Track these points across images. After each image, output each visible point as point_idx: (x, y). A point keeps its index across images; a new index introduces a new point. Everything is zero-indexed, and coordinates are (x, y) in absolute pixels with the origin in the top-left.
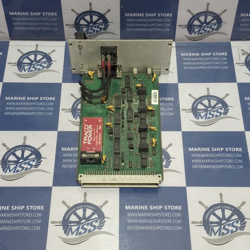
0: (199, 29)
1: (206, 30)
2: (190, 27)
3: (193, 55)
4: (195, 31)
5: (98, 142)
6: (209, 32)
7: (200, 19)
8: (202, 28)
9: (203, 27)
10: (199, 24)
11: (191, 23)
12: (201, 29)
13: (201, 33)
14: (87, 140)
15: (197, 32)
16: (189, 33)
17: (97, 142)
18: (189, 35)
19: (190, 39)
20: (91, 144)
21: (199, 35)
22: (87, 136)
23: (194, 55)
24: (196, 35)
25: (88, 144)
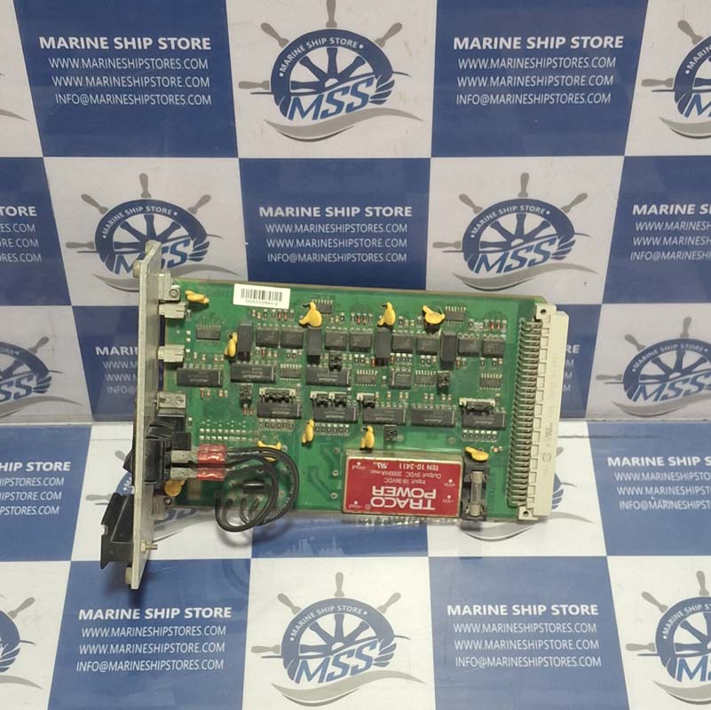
0: (658, 386)
1: (681, 390)
2: (632, 380)
3: (643, 464)
4: (647, 391)
5: (429, 472)
6: (688, 393)
7: (662, 360)
8: (668, 384)
9: (669, 380)
10: (661, 372)
11: (634, 370)
12: (665, 385)
13: (665, 397)
14: (421, 501)
15: (654, 393)
16: (630, 396)
17: (431, 475)
18: (630, 403)
19: (631, 412)
20: (435, 491)
21: (659, 402)
22: (408, 500)
23: (648, 464)
24: (650, 402)
25: (434, 497)
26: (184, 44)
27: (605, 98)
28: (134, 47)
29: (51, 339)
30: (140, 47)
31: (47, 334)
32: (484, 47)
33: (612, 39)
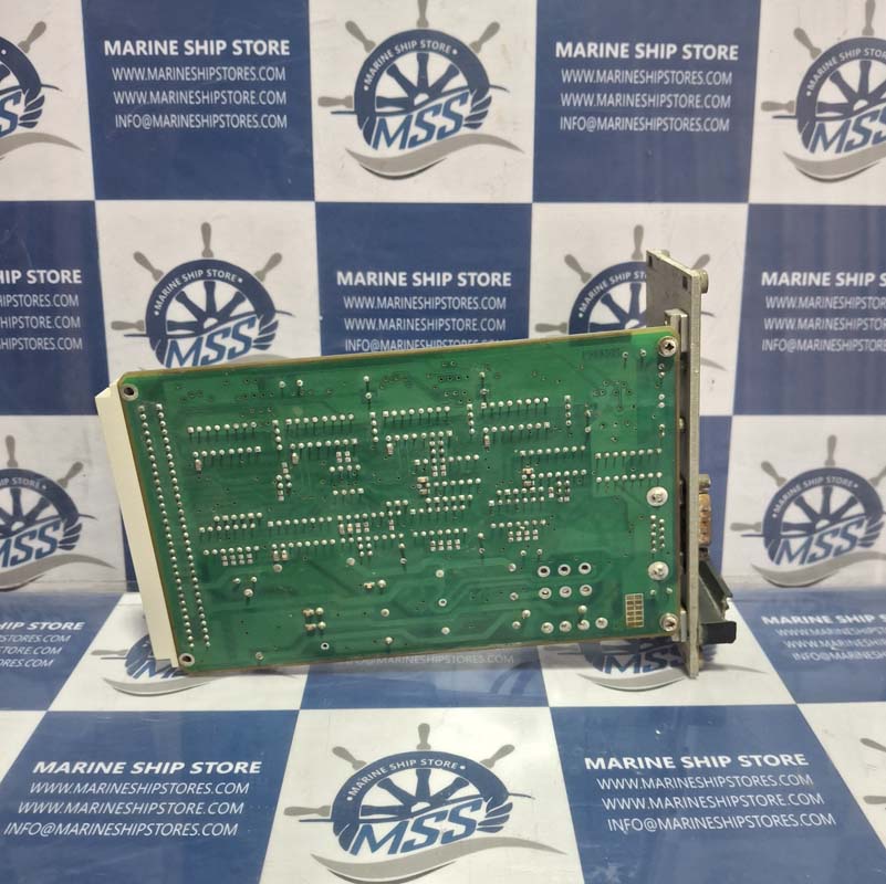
0: (804, 540)
6: (839, 551)
8: (816, 536)
10: (807, 520)
11: (774, 516)
13: (813, 558)
15: (800, 550)
19: (774, 580)
21: (806, 565)
26: (260, 47)
27: (723, 125)
28: (206, 53)
29: (85, 466)
30: (212, 53)
31: (82, 457)
32: (589, 55)
33: (726, 49)
